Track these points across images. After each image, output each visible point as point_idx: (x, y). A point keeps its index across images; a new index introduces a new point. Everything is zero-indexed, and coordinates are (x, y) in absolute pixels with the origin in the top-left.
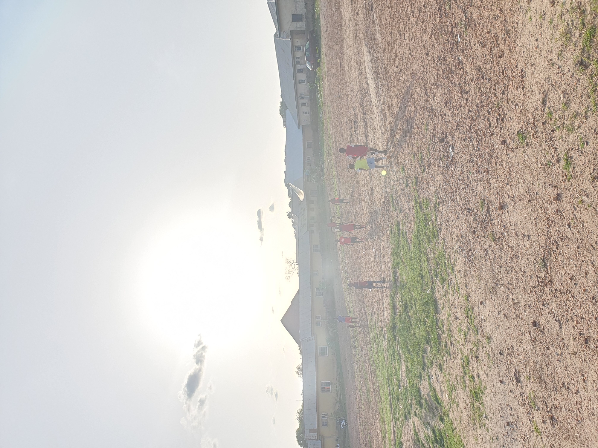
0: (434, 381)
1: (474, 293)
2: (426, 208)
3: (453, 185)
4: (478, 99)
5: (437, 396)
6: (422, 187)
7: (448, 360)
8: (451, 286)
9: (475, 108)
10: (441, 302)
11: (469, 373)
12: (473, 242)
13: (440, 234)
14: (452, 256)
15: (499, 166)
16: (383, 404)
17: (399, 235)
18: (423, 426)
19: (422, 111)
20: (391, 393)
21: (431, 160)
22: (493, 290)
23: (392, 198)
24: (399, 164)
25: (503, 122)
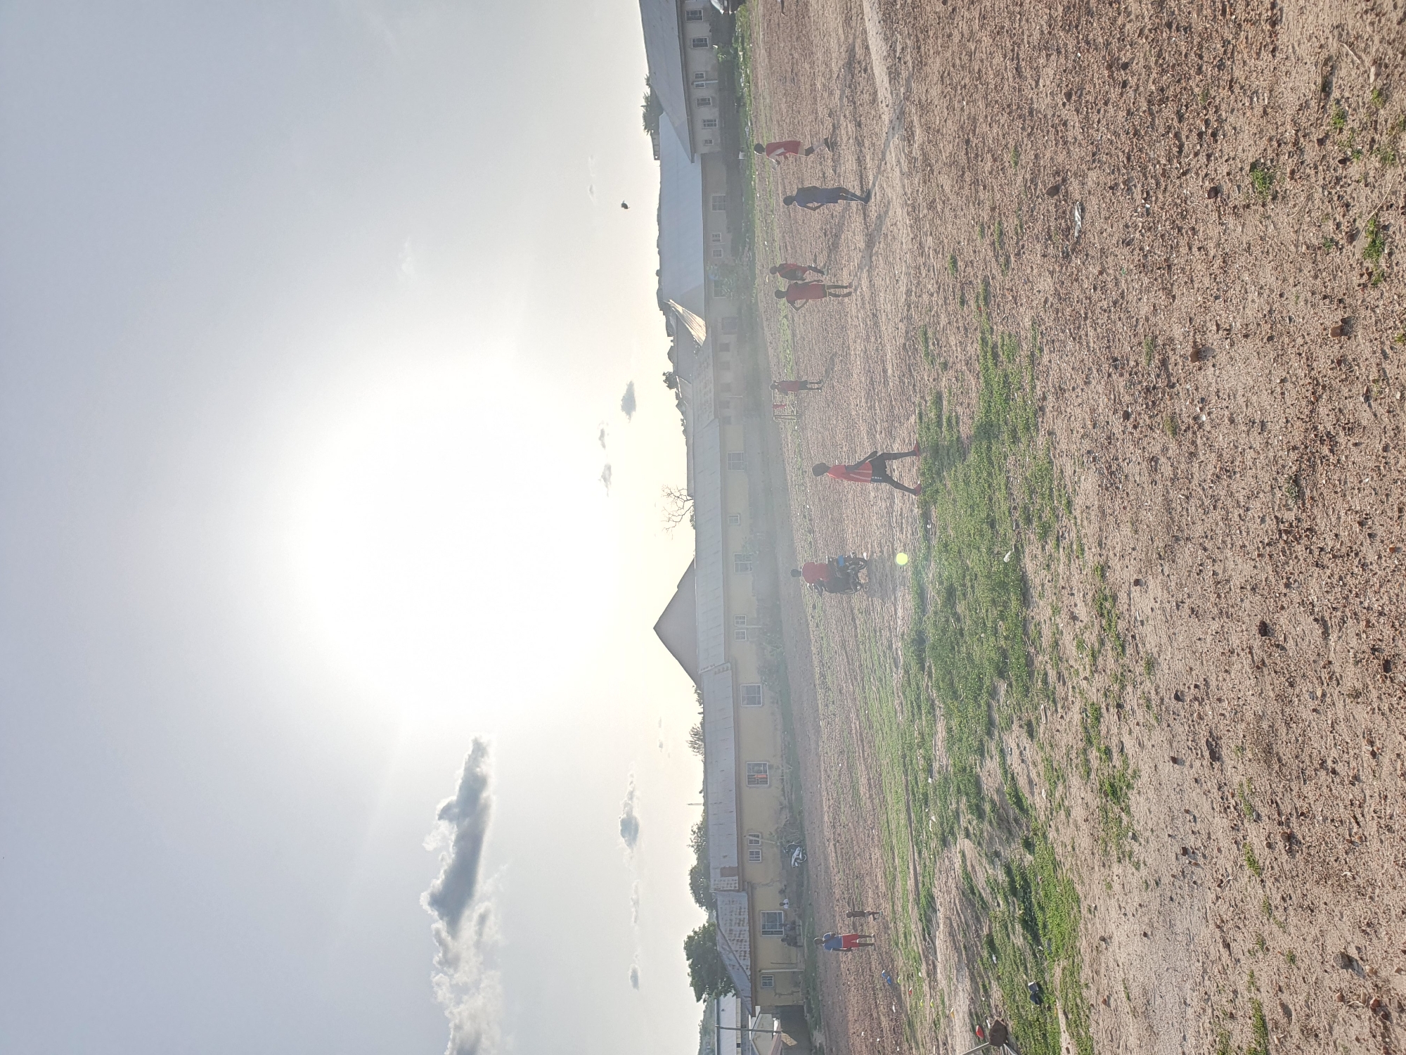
0: (1013, 760)
1: (1120, 559)
2: (1009, 358)
3: (1078, 302)
4: (1153, 83)
5: (1021, 794)
6: (1002, 308)
7: (1049, 714)
8: (1065, 543)
9: (1144, 106)
10: (1037, 581)
11: (1099, 744)
12: (1123, 440)
13: (1042, 422)
14: (1068, 471)
15: (1198, 253)
16: (889, 813)
17: (939, 424)
18: (984, 860)
19: (1006, 115)
20: (910, 788)
21: (1025, 239)
22: (1166, 552)
23: (925, 333)
24: (943, 250)
25: (1216, 141)
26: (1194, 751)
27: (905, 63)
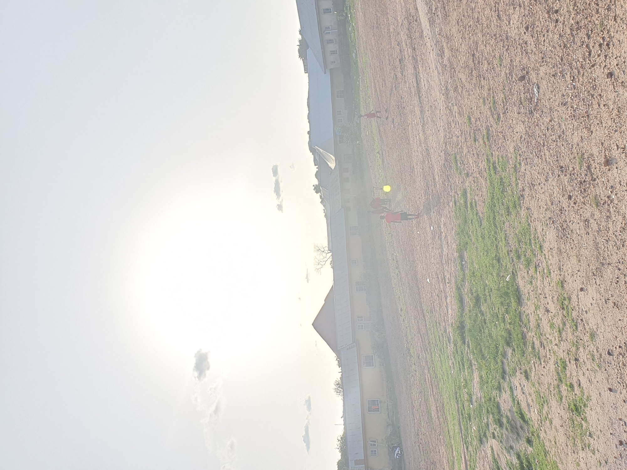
0: (518, 393)
1: (571, 277)
2: (502, 169)
3: (539, 137)
4: (572, 19)
5: (523, 412)
6: (497, 142)
7: (536, 365)
8: (539, 269)
9: (569, 32)
10: (526, 291)
11: (566, 381)
12: (569, 211)
13: (523, 203)
14: (539, 229)
15: (603, 107)
16: (449, 426)
17: (466, 206)
18: (504, 451)
19: (493, 40)
20: (460, 411)
21: (508, 105)
22: (597, 272)
23: (456, 158)
24: (463, 113)
25: (609, 48)
26: (622, 384)
27: (437, 16)
